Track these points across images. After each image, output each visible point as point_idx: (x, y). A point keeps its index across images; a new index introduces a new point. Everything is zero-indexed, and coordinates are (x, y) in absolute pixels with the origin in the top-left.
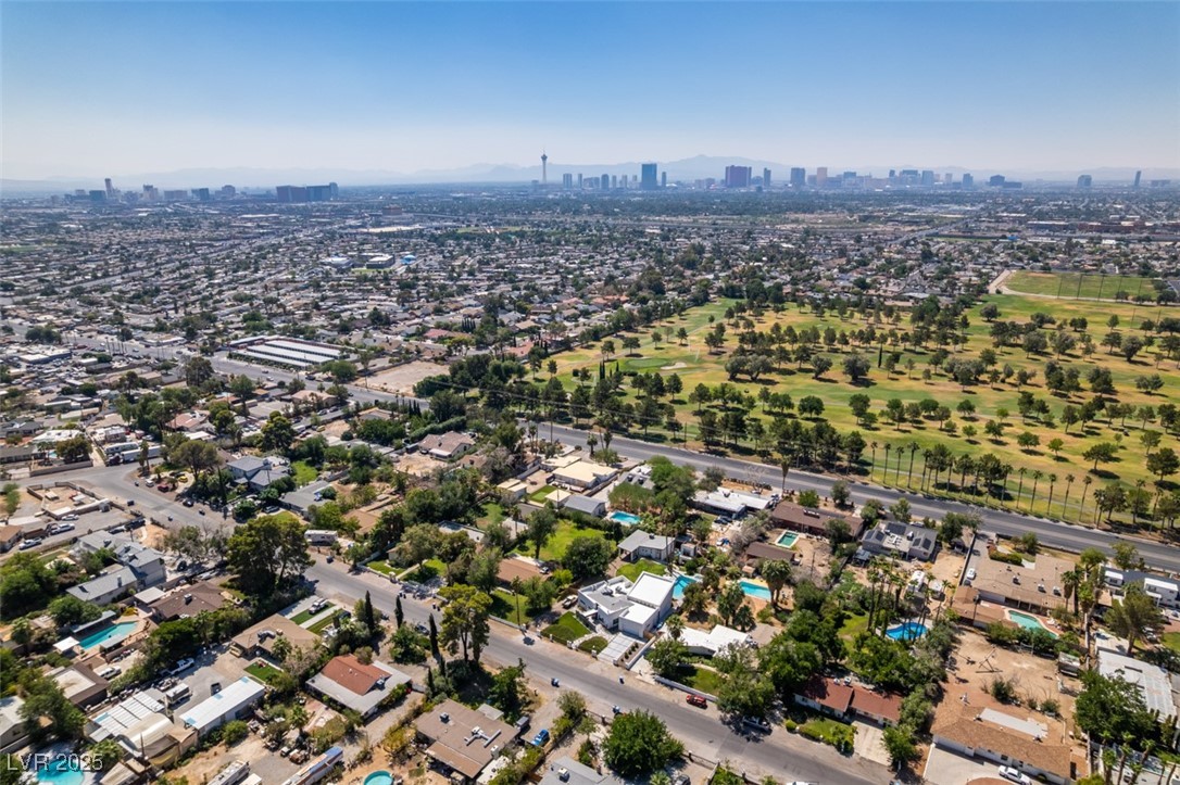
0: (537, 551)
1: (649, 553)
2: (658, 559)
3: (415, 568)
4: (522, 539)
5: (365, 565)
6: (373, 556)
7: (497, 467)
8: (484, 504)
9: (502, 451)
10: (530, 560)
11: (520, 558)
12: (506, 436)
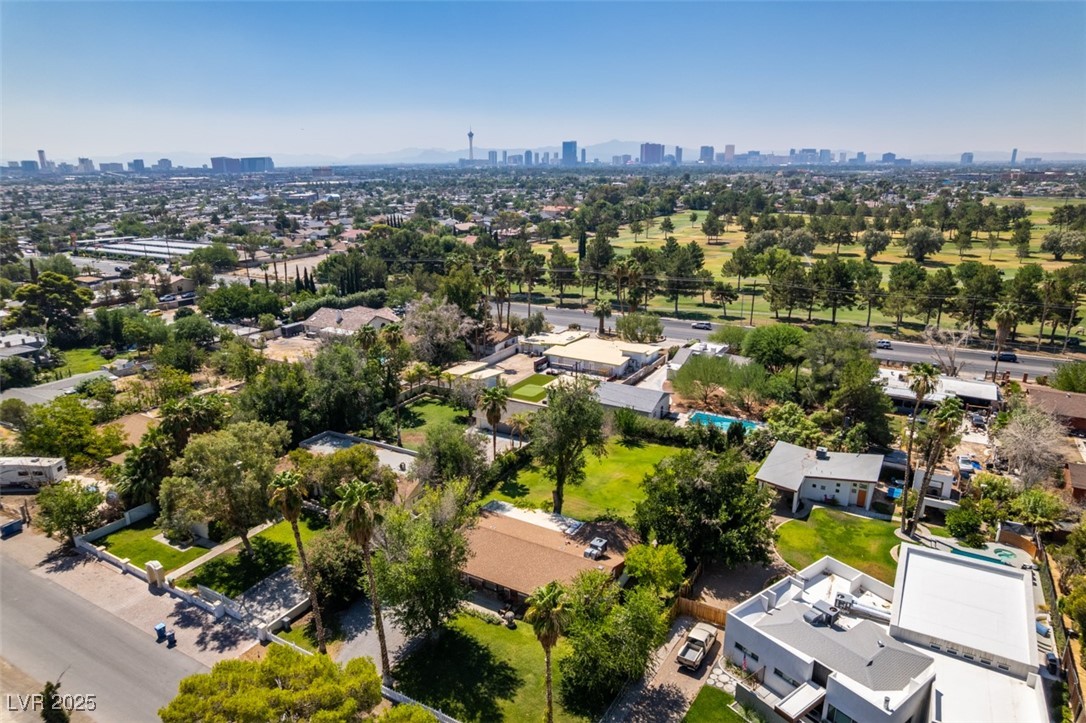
0: (558, 495)
1: (830, 492)
2: (859, 506)
3: (230, 548)
4: (510, 468)
5: (98, 542)
6: (128, 517)
7: (441, 336)
8: (416, 405)
9: (448, 312)
10: (541, 519)
11: (514, 512)
12: (457, 288)
